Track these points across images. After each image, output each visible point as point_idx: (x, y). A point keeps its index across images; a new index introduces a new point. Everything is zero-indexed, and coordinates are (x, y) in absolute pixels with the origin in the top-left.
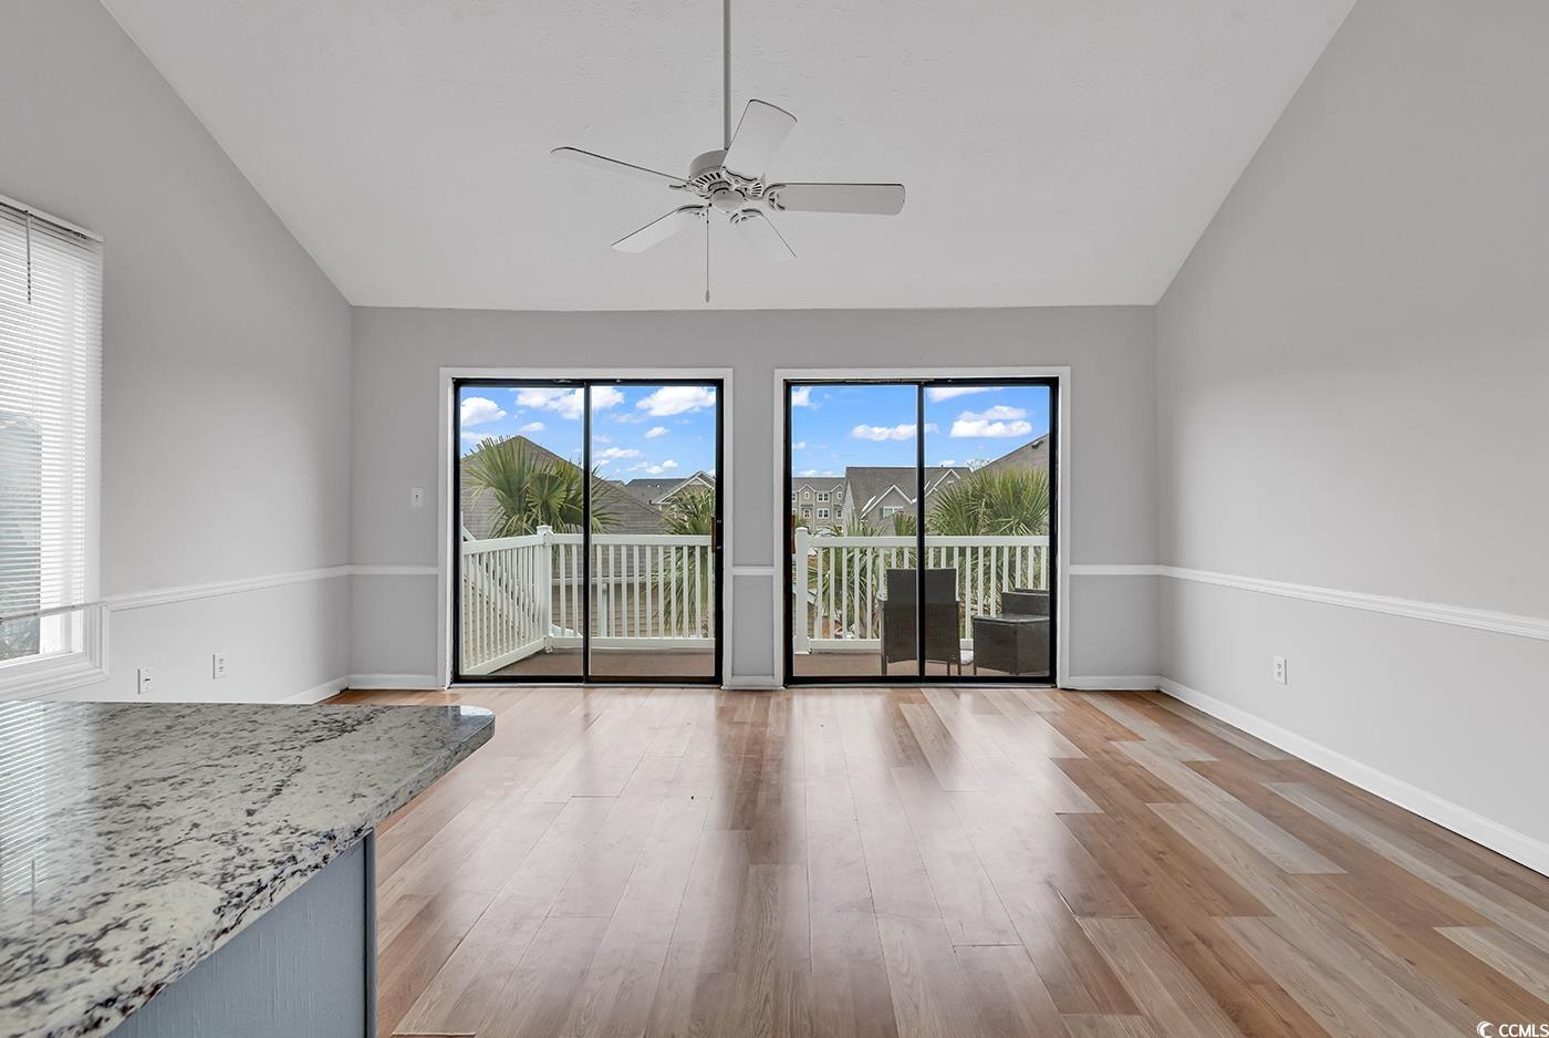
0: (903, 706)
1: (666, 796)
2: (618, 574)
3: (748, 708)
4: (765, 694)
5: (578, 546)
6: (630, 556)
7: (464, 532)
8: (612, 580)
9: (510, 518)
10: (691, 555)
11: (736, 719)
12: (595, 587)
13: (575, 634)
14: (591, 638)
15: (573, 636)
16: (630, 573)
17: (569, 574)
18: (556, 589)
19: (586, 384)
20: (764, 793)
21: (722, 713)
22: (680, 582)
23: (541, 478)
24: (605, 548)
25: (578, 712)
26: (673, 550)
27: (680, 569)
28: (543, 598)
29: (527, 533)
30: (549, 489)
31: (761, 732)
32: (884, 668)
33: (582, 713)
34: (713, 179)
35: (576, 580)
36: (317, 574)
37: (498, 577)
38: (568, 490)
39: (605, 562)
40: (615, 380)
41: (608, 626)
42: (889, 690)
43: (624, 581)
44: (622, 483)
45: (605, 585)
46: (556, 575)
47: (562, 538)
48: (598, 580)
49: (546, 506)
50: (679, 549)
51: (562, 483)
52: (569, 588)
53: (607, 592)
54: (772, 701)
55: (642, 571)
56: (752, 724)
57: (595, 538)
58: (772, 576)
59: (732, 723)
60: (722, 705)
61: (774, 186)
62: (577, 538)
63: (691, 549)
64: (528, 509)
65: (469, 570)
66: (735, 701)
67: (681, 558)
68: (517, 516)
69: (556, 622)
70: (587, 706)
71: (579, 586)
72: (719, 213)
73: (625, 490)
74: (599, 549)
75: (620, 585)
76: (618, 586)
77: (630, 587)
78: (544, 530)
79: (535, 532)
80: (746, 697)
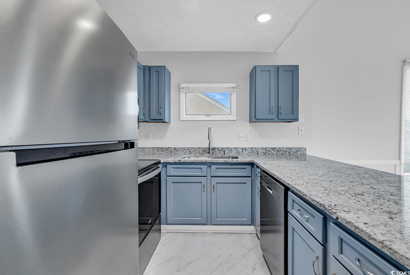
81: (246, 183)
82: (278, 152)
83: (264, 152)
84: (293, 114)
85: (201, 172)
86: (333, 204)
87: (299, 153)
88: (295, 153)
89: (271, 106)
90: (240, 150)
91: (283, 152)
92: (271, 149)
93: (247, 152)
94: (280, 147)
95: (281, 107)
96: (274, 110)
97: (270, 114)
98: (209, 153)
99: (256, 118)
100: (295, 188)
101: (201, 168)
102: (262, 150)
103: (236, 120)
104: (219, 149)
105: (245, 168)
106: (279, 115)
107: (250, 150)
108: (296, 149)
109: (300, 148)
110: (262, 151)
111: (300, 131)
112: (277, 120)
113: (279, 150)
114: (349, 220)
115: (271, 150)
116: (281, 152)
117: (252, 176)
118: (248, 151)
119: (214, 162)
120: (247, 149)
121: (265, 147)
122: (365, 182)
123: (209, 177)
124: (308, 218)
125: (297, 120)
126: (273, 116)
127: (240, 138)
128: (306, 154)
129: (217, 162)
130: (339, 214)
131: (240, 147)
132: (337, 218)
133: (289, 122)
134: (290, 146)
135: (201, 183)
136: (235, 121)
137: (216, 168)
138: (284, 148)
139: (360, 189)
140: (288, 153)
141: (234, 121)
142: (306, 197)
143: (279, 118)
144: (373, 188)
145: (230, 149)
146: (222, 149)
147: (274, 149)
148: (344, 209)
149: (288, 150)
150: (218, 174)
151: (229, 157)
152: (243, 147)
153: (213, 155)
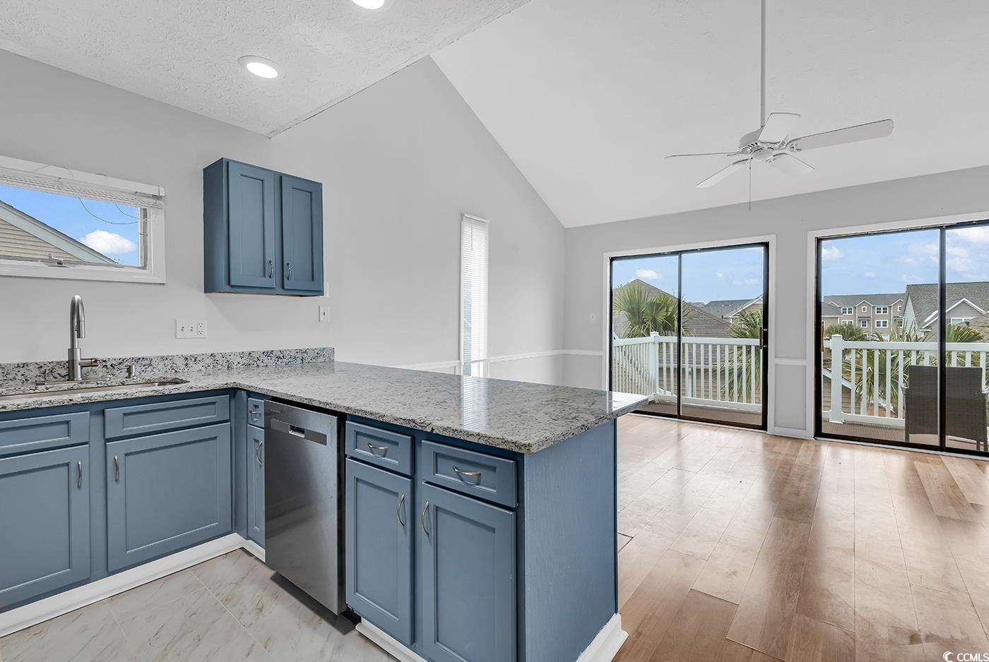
0: (916, 463)
1: (725, 478)
2: (698, 363)
3: (785, 447)
4: (799, 441)
5: (674, 343)
6: (706, 352)
7: (614, 335)
8: (695, 366)
9: (633, 327)
10: (749, 352)
11: (774, 450)
12: (684, 369)
13: (672, 394)
14: (682, 397)
15: (671, 395)
16: (706, 363)
17: (668, 361)
18: (661, 369)
19: (679, 253)
20: (787, 488)
21: (766, 445)
22: (740, 369)
23: (652, 304)
24: (691, 345)
25: (674, 432)
26: (735, 348)
27: (741, 361)
28: (653, 372)
29: (643, 336)
30: (656, 311)
31: (792, 460)
32: (907, 437)
33: (677, 433)
34: (753, 146)
35: (673, 365)
36: (550, 353)
37: (630, 358)
38: (667, 311)
39: (691, 354)
40: (697, 250)
41: (692, 391)
42: (909, 453)
43: (702, 367)
44: (703, 304)
45: (691, 369)
46: (661, 361)
47: (664, 339)
48: (686, 365)
49: (654, 321)
50: (740, 348)
51: (663, 307)
52: (668, 369)
53: (691, 373)
54: (803, 445)
55: (714, 360)
56: (786, 455)
57: (684, 340)
58: (805, 366)
59: (771, 452)
60: (766, 441)
61: (793, 140)
62: (674, 339)
63: (749, 347)
64: (644, 322)
65: (617, 354)
66: (774, 441)
67: (741, 355)
68: (638, 326)
69: (661, 386)
70: (679, 430)
71: (674, 369)
72: (757, 162)
73: (704, 309)
74: (686, 346)
75: (700, 370)
76: (698, 371)
77: (706, 371)
78: (654, 334)
79: (649, 335)
80: (784, 441)
81: (215, 438)
82: (278, 361)
83: (246, 362)
84: (313, 280)
85: (67, 434)
86: (423, 417)
87: (321, 359)
88: (314, 360)
89: (267, 259)
90: (180, 363)
91: (290, 360)
92: (261, 354)
93: (199, 366)
94: (282, 349)
95: (288, 264)
96: (274, 268)
97: (264, 276)
98: (71, 376)
99: (232, 283)
100: (361, 410)
101: (67, 422)
102: (242, 358)
103: (164, 284)
104: (109, 364)
105: (214, 403)
106: (285, 280)
107: (210, 361)
108: (316, 351)
109: (324, 349)
110: (240, 360)
111: (322, 315)
112: (280, 290)
113: (281, 356)
114: (446, 426)
115: (263, 357)
116: (285, 360)
117: (233, 420)
118: (202, 364)
119: (116, 400)
120: (198, 358)
121: (247, 350)
122: (440, 388)
123: (97, 443)
124: (386, 450)
125: (319, 292)
126: (273, 282)
127: (179, 332)
128: (333, 361)
129: (128, 397)
130: (434, 424)
131: (180, 354)
132: (433, 429)
133: (301, 296)
134: (303, 347)
135: (67, 464)
136: (162, 286)
137: (125, 414)
138: (290, 351)
139: (440, 397)
140: (299, 361)
141: (159, 286)
142: (385, 418)
143: (285, 287)
144: (451, 394)
145: (148, 362)
146: (120, 363)
147: (268, 354)
148: (437, 418)
149: (299, 355)
150: (131, 430)
151: (150, 382)
152: (187, 353)
153: (87, 383)
